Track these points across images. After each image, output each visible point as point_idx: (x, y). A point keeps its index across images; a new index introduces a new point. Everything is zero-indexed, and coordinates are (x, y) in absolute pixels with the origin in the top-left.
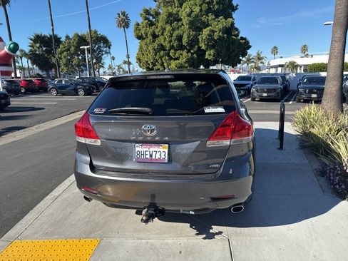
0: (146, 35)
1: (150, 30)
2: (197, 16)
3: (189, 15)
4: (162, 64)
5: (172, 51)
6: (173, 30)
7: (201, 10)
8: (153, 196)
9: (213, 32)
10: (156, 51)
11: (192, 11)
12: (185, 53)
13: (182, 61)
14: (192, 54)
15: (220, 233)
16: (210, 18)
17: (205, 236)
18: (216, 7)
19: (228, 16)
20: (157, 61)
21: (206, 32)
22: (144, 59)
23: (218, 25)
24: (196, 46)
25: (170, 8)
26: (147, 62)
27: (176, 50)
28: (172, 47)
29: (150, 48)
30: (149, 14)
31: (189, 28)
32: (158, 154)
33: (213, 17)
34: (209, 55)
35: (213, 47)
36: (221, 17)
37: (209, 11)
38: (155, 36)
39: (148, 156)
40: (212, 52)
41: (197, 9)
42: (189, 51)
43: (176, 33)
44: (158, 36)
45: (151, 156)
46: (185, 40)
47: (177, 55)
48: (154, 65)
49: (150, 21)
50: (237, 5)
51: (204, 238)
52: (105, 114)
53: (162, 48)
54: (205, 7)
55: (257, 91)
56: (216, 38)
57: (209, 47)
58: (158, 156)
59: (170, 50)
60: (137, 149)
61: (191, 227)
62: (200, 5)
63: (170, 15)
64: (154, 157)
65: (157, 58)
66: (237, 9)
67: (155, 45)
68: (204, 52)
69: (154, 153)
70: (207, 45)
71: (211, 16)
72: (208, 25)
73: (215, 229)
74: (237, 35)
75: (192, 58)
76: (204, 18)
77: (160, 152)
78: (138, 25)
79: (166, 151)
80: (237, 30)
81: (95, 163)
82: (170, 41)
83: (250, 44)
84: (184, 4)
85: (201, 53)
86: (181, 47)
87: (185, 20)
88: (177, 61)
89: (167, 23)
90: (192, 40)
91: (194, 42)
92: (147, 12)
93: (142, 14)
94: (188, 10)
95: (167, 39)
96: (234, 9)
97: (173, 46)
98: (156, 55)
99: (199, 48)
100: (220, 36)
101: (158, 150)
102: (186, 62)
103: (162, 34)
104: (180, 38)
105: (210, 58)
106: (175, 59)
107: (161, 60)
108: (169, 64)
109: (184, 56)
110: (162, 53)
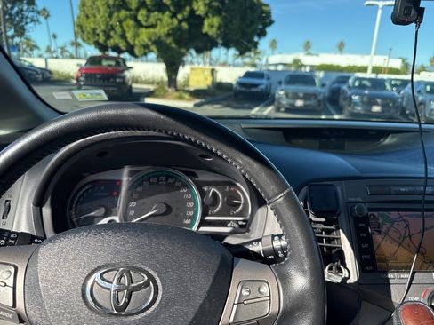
4: (123, 36)
5: (143, 12)
10: (112, 9)
12: (166, 17)
13: (162, 30)
14: (180, 21)
20: (113, 29)
22: (90, 25)
24: (188, 9)
26: (94, 30)
27: (149, 11)
28: (142, 4)
29: (100, 3)
34: (211, 26)
35: (217, 12)
40: (216, 21)
42: (174, 15)
47: (152, 20)
48: (108, 37)
53: (123, 4)
55: (287, 95)
59: (137, 10)
65: (114, 21)
68: (200, 20)
70: (208, 6)
75: (179, 28)
83: (273, 18)
85: (196, 21)
86: (160, 7)
88: (151, 30)
97: (144, 2)
98: (110, 16)
99: (192, 12)
102: (168, 35)
105: (213, 32)
106: (147, 27)
107: (122, 27)
108: (136, 35)
109: (165, 24)
110: (123, 13)
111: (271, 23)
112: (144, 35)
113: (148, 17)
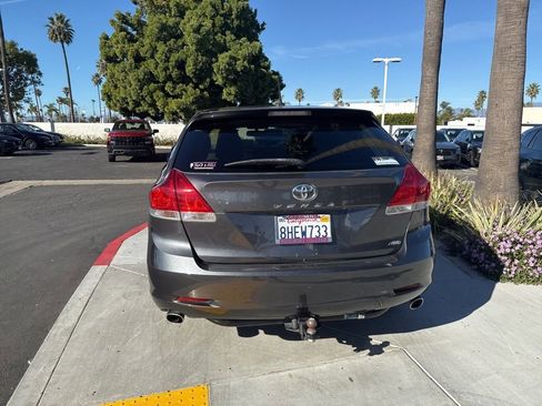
0: (124, 55)
1: (131, 49)
2: (208, 33)
3: (197, 30)
4: (153, 105)
5: (169, 84)
6: (170, 51)
7: (214, 25)
8: (303, 298)
9: (235, 59)
10: (142, 83)
11: (201, 26)
12: (190, 88)
13: (187, 100)
14: (202, 91)
15: (386, 344)
16: (228, 38)
17: (368, 351)
18: (236, 23)
19: (253, 38)
20: (143, 99)
21: (223, 58)
23: (241, 49)
24: (208, 80)
25: (162, 16)
26: (124, 99)
27: (175, 83)
28: (169, 78)
29: (131, 77)
30: (127, 23)
31: (197, 50)
32: (315, 230)
33: (233, 37)
34: (228, 94)
35: (234, 82)
36: (244, 39)
37: (225, 27)
38: (138, 59)
39: (299, 235)
40: (233, 90)
41: (208, 24)
42: (196, 86)
43: (174, 57)
44: (144, 59)
45: (304, 233)
46: (189, 69)
47: (178, 91)
48: (137, 104)
49: (129, 33)
50: (264, 24)
51: (370, 354)
52: (215, 170)
53: (151, 78)
54: (219, 20)
56: (239, 69)
57: (228, 82)
58: (315, 234)
59: (165, 82)
60: (281, 225)
61: (340, 342)
62: (213, 18)
63: (163, 28)
64: (308, 236)
65: (144, 93)
66: (263, 29)
67: (140, 73)
68: (220, 89)
69: (309, 230)
70: (226, 78)
71: (229, 36)
72: (225, 49)
73: (376, 340)
74: (268, 68)
75: (202, 97)
76: (219, 37)
77: (319, 227)
78: (107, 38)
79: (328, 224)
80: (267, 59)
81: (200, 252)
82: (166, 69)
83: (284, 82)
84: (187, 13)
85: (216, 90)
86: (184, 79)
87: (190, 39)
88: (179, 100)
89: (158, 39)
90: (201, 70)
91: (204, 73)
92: (124, 19)
93: (113, 22)
94: (194, 23)
95: (161, 65)
96: (260, 28)
97: (170, 76)
98: (141, 89)
99: (212, 82)
100: (245, 67)
101: (314, 224)
102: (193, 103)
103: (152, 57)
104: (181, 65)
105: (230, 98)
106: (174, 97)
107: (152, 97)
108: (166, 104)
109: (190, 94)
110: (152, 86)
111: (283, 86)
112: (173, 105)
113: (175, 88)
